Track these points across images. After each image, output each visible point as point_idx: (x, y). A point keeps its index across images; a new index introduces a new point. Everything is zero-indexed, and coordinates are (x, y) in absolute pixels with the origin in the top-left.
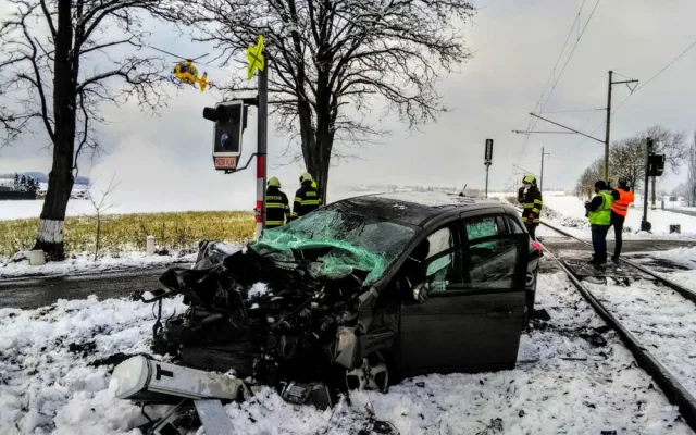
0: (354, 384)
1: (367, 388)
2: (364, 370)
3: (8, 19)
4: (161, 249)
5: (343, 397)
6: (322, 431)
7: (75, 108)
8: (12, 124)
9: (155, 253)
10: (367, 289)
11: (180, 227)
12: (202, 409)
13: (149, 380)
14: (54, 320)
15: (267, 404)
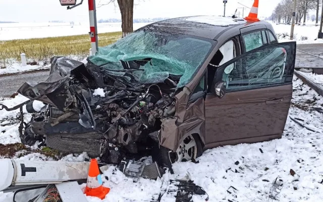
1: (184, 160)
4: (32, 61)
5: (168, 169)
6: (156, 197)
9: (27, 64)
10: (181, 89)
11: (42, 47)
13: (15, 177)
15: (114, 179)
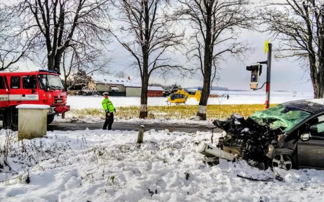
0: (276, 165)
1: (282, 168)
2: (281, 161)
3: (192, 35)
5: (270, 168)
7: (211, 65)
8: (192, 72)
10: (283, 133)
12: (220, 160)
13: (205, 149)
14: (195, 137)
15: (243, 164)
